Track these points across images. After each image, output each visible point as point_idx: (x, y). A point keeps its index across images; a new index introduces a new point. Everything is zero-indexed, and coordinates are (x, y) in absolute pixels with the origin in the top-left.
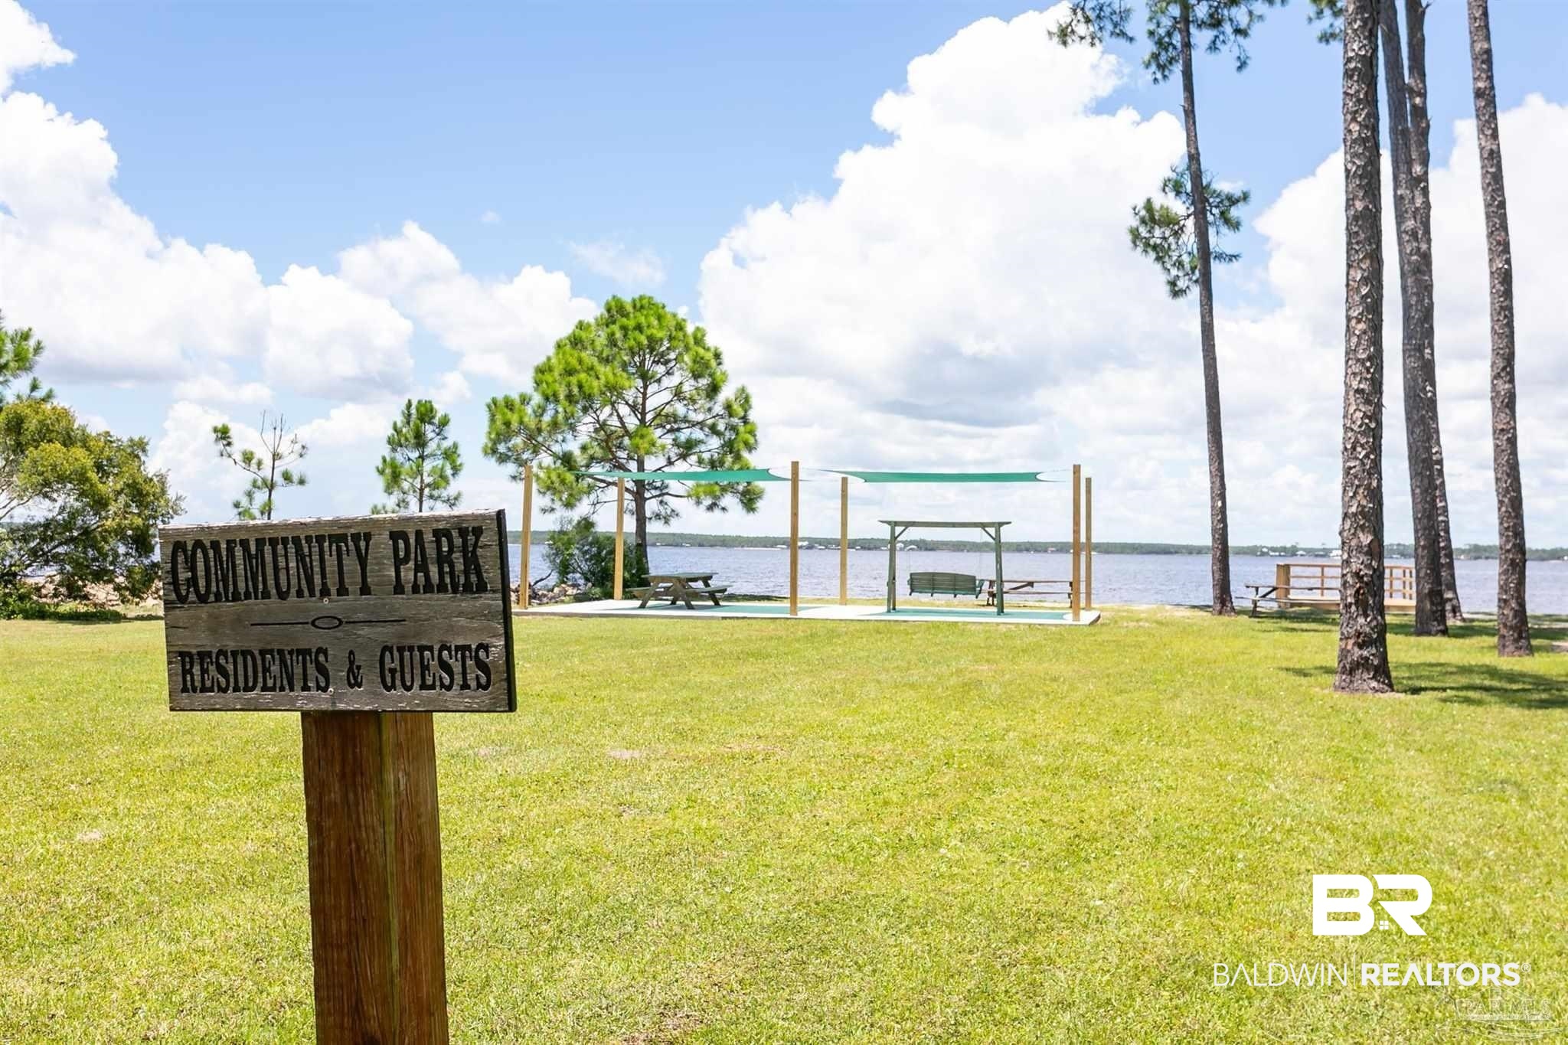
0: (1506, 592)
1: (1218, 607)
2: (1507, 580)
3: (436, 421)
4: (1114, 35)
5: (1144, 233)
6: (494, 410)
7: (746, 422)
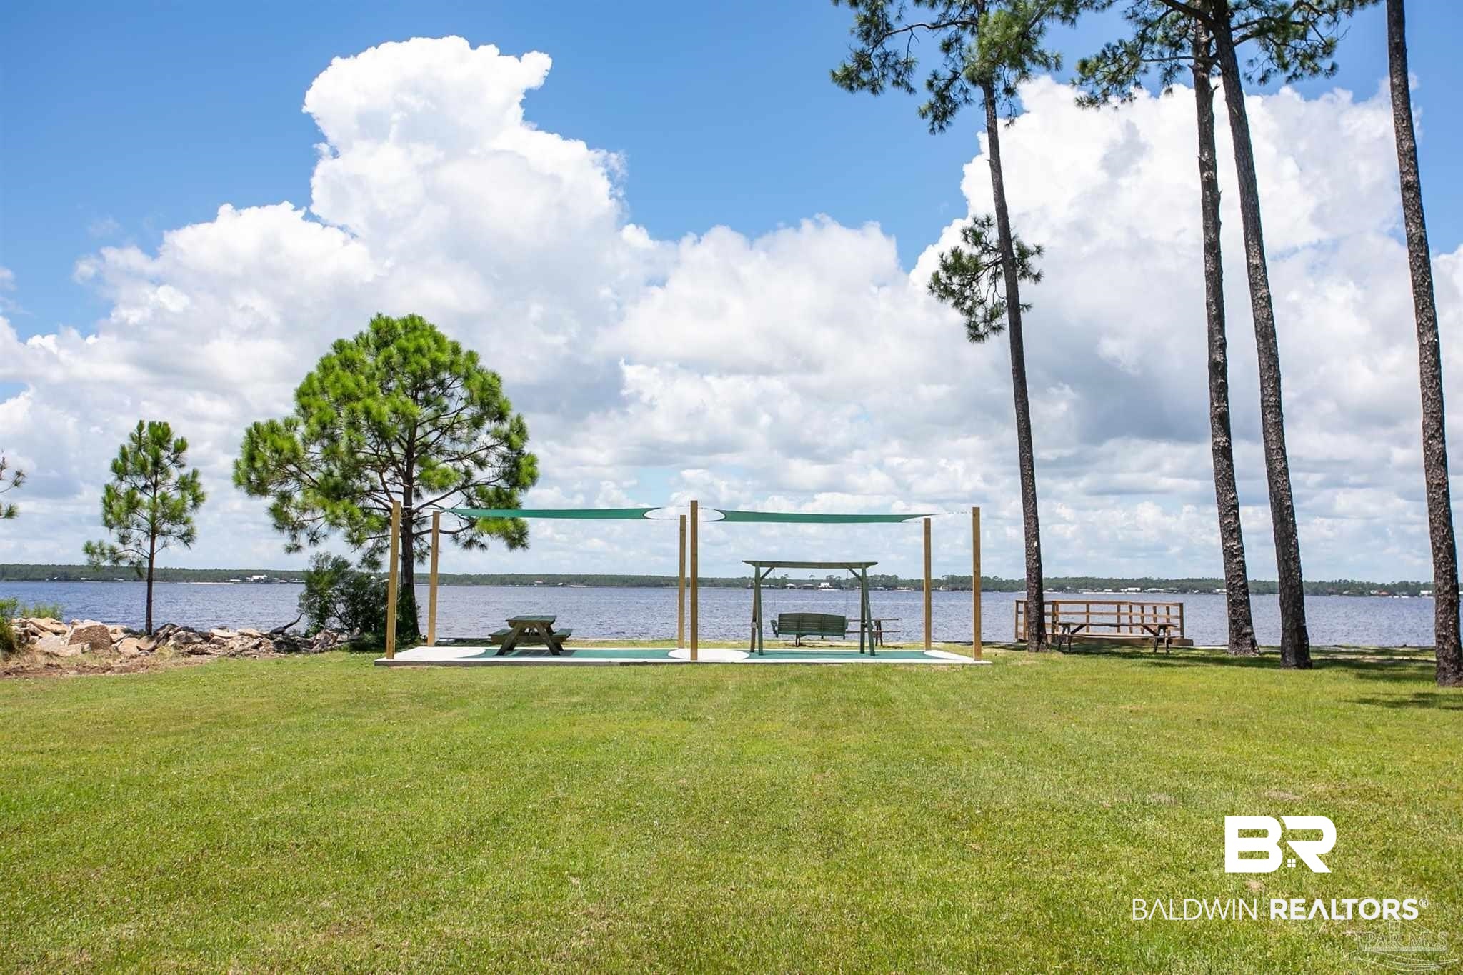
0: (1446, 629)
1: (1035, 644)
2: (1446, 618)
3: (172, 446)
4: (896, 83)
5: (944, 280)
6: (256, 436)
7: (520, 453)
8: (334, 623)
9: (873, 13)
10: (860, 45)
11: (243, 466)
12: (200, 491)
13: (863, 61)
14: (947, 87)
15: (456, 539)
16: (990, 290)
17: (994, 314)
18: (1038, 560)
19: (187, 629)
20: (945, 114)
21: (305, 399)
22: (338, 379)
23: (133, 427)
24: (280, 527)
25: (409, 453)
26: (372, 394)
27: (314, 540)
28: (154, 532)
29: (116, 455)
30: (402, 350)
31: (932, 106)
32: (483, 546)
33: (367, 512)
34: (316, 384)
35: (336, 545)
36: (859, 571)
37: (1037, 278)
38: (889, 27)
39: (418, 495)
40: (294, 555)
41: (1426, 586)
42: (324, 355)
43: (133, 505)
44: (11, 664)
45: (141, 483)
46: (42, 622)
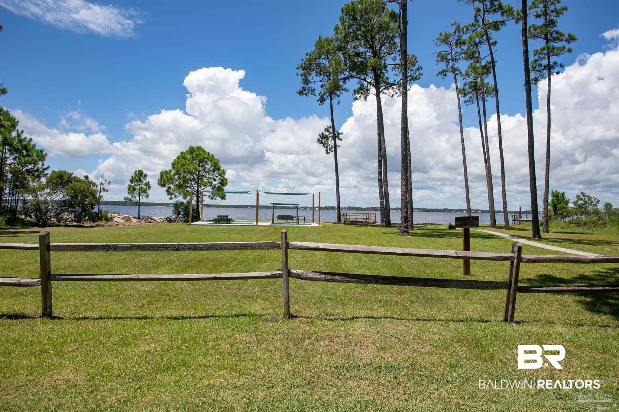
1: (338, 222)
3: (143, 175)
4: (312, 94)
5: (320, 139)
6: (162, 174)
7: (224, 178)
8: (181, 216)
9: (306, 78)
10: (303, 85)
11: (160, 181)
12: (150, 186)
13: (304, 89)
14: (323, 95)
15: (209, 197)
16: (331, 142)
17: (332, 148)
18: (339, 204)
19: (147, 217)
20: (323, 101)
21: (174, 166)
22: (181, 160)
23: (134, 172)
24: (168, 194)
25: (198, 177)
26: (189, 164)
27: (175, 197)
28: (139, 195)
29: (131, 178)
30: (196, 154)
31: (320, 99)
32: (215, 199)
33: (187, 191)
34: (176, 162)
35: (180, 199)
36: (296, 206)
37: (341, 140)
38: (310, 81)
39: (200, 187)
40: (171, 200)
41: (465, 210)
42: (178, 155)
43: (134, 189)
44: (108, 224)
45: (136, 184)
46: (115, 215)
